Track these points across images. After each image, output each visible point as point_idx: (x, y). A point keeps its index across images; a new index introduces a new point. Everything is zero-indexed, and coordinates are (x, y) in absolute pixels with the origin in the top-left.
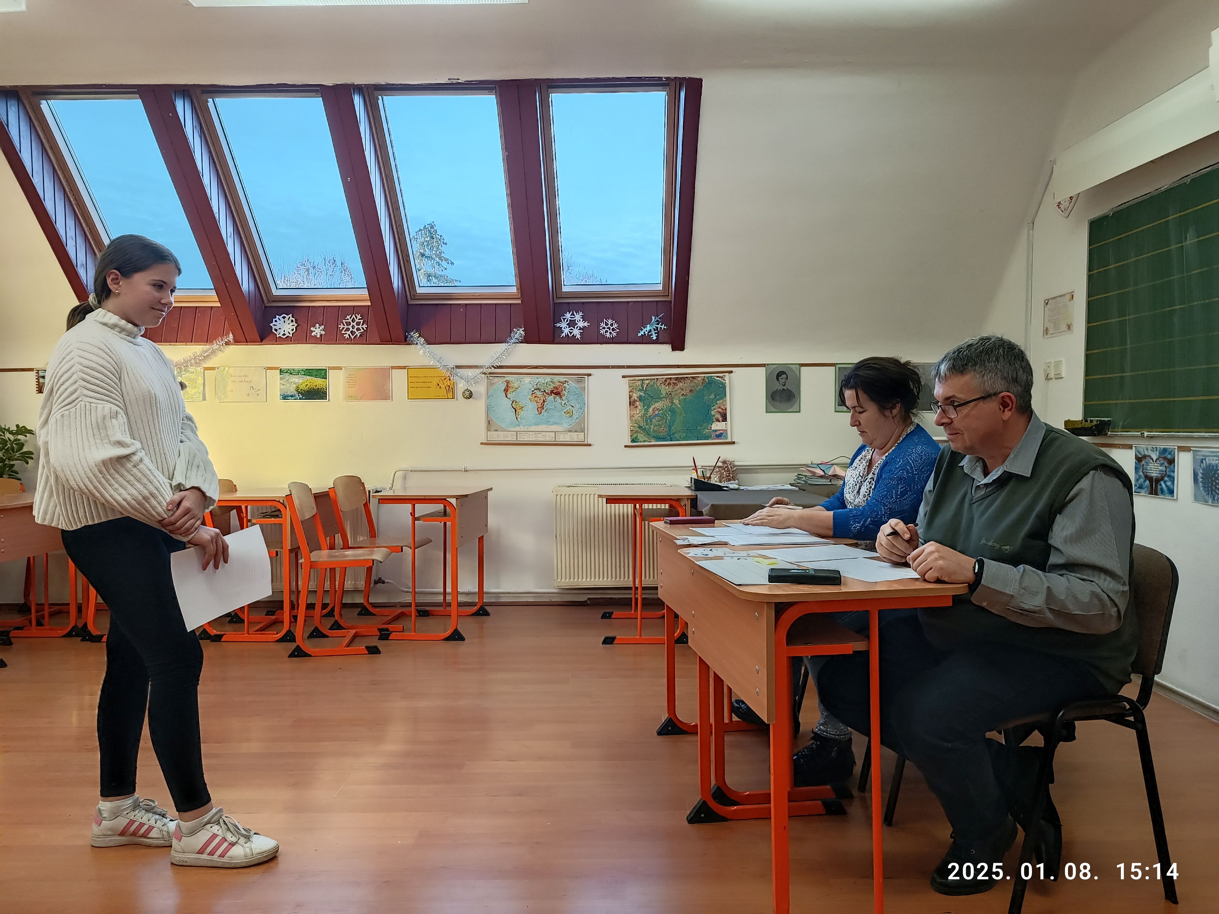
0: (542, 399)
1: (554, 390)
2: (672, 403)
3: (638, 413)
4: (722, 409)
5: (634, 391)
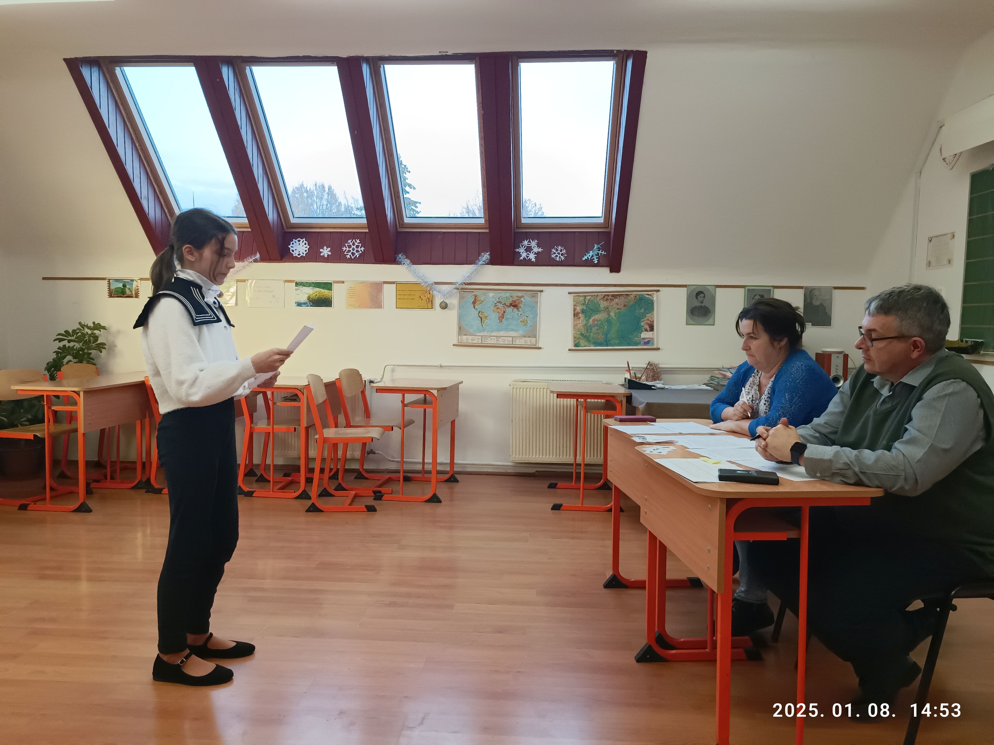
0: (503, 310)
1: (512, 303)
2: (609, 315)
3: (580, 322)
4: (650, 321)
5: (578, 305)
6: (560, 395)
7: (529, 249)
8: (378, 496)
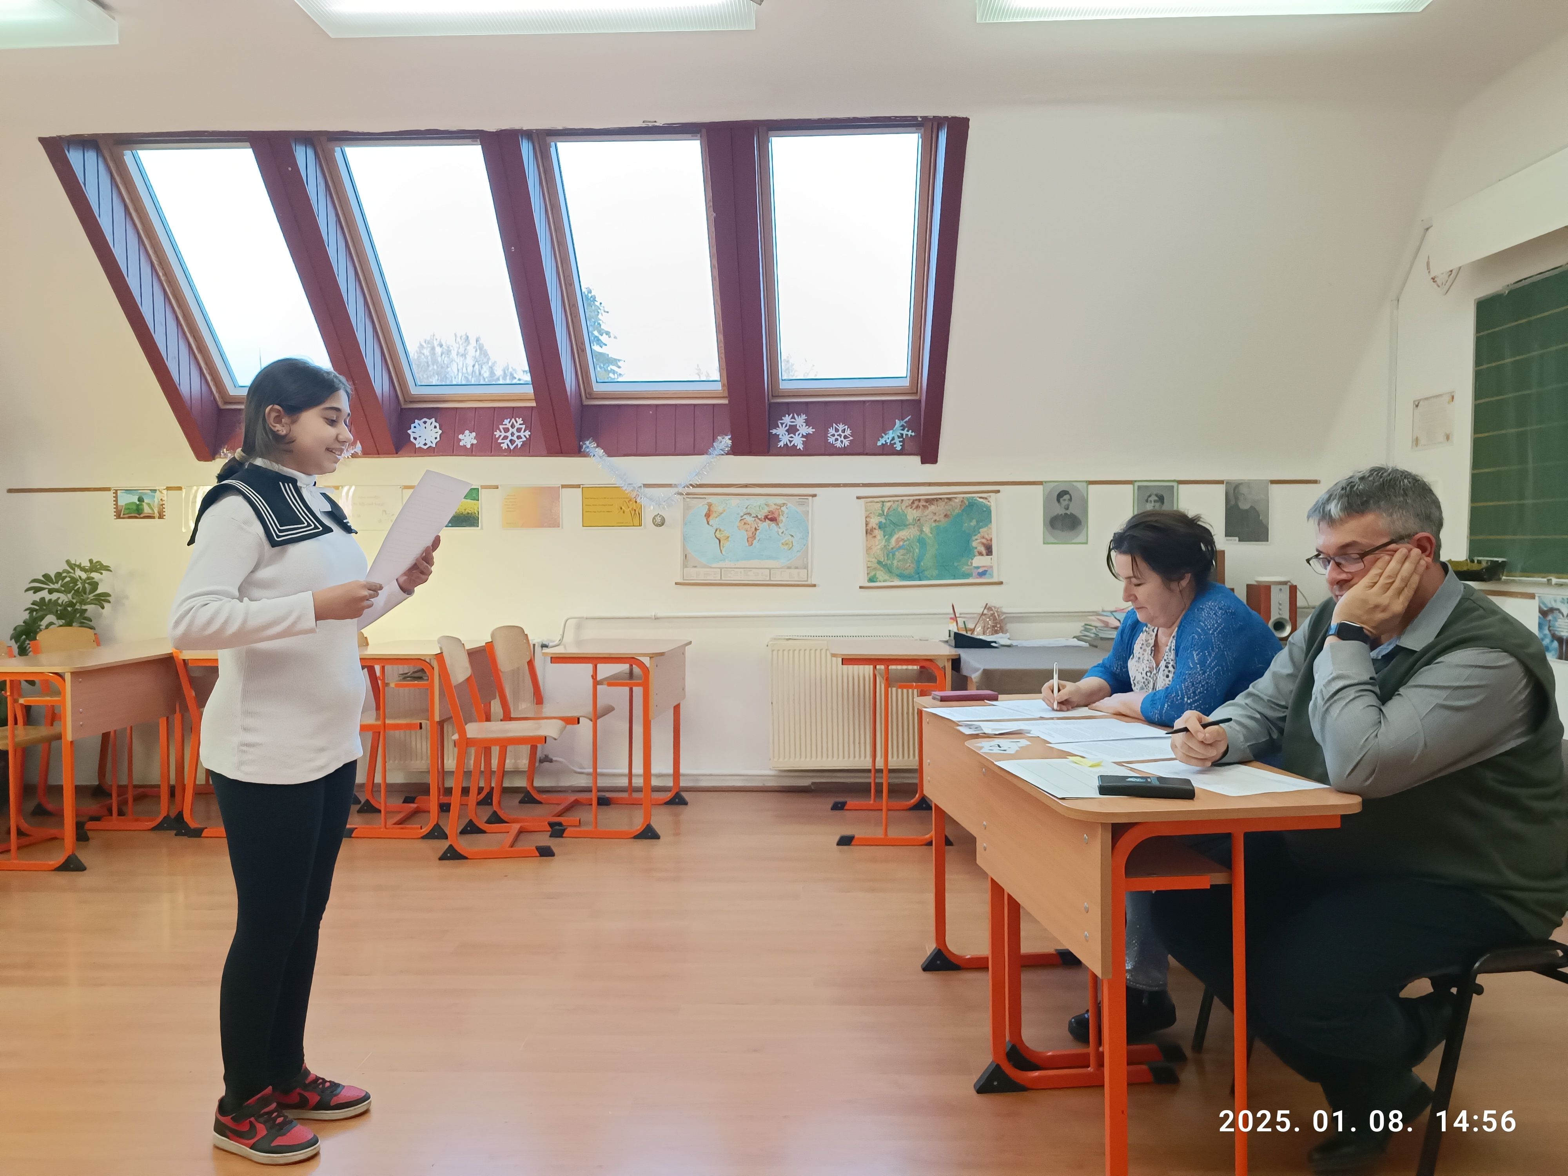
0: (753, 526)
1: (768, 515)
2: (922, 531)
3: (877, 544)
4: (986, 539)
5: (872, 515)
6: (847, 661)
7: (792, 430)
8: (557, 830)
